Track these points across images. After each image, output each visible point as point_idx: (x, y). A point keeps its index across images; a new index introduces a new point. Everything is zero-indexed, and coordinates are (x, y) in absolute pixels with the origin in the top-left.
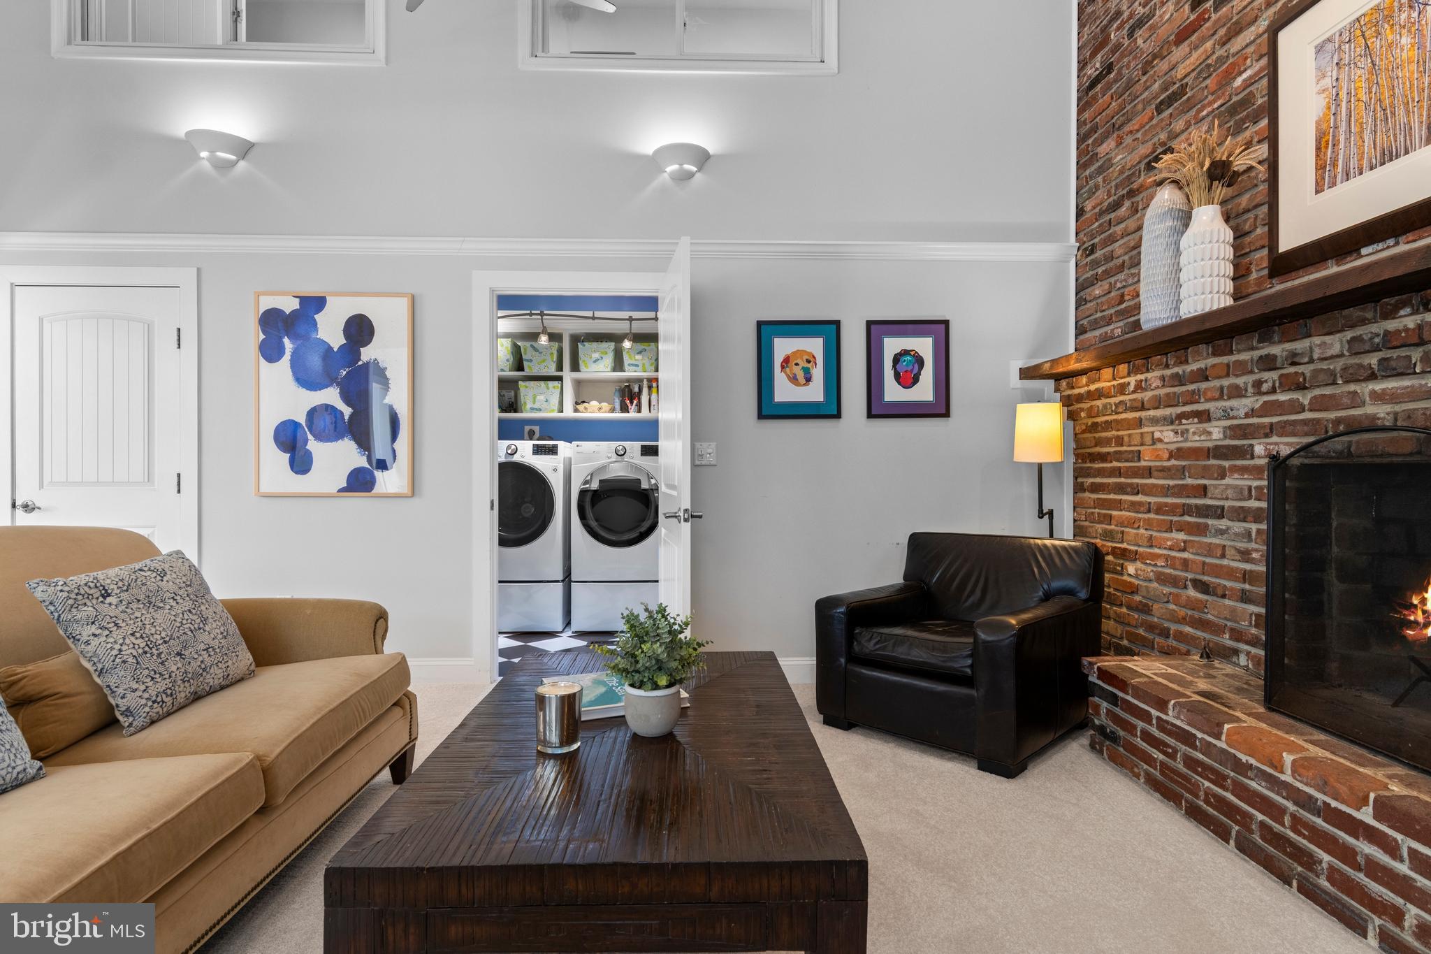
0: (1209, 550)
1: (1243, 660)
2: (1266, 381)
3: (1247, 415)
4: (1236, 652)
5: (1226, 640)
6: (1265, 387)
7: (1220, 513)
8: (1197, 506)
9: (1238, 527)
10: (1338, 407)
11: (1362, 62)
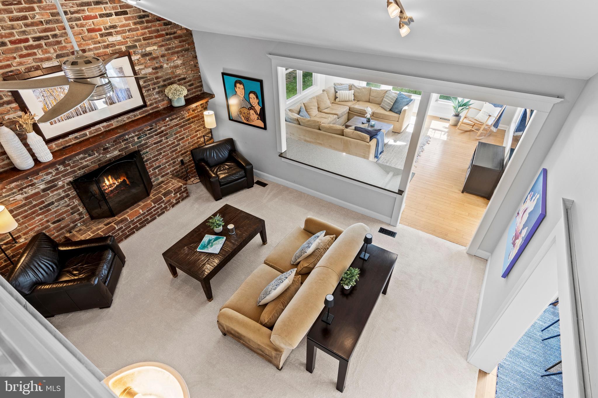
0: (55, 212)
1: (79, 225)
2: (59, 168)
3: (51, 178)
4: (77, 225)
5: (72, 225)
7: (52, 203)
8: (44, 206)
9: (62, 202)
10: (78, 166)
11: (51, 97)
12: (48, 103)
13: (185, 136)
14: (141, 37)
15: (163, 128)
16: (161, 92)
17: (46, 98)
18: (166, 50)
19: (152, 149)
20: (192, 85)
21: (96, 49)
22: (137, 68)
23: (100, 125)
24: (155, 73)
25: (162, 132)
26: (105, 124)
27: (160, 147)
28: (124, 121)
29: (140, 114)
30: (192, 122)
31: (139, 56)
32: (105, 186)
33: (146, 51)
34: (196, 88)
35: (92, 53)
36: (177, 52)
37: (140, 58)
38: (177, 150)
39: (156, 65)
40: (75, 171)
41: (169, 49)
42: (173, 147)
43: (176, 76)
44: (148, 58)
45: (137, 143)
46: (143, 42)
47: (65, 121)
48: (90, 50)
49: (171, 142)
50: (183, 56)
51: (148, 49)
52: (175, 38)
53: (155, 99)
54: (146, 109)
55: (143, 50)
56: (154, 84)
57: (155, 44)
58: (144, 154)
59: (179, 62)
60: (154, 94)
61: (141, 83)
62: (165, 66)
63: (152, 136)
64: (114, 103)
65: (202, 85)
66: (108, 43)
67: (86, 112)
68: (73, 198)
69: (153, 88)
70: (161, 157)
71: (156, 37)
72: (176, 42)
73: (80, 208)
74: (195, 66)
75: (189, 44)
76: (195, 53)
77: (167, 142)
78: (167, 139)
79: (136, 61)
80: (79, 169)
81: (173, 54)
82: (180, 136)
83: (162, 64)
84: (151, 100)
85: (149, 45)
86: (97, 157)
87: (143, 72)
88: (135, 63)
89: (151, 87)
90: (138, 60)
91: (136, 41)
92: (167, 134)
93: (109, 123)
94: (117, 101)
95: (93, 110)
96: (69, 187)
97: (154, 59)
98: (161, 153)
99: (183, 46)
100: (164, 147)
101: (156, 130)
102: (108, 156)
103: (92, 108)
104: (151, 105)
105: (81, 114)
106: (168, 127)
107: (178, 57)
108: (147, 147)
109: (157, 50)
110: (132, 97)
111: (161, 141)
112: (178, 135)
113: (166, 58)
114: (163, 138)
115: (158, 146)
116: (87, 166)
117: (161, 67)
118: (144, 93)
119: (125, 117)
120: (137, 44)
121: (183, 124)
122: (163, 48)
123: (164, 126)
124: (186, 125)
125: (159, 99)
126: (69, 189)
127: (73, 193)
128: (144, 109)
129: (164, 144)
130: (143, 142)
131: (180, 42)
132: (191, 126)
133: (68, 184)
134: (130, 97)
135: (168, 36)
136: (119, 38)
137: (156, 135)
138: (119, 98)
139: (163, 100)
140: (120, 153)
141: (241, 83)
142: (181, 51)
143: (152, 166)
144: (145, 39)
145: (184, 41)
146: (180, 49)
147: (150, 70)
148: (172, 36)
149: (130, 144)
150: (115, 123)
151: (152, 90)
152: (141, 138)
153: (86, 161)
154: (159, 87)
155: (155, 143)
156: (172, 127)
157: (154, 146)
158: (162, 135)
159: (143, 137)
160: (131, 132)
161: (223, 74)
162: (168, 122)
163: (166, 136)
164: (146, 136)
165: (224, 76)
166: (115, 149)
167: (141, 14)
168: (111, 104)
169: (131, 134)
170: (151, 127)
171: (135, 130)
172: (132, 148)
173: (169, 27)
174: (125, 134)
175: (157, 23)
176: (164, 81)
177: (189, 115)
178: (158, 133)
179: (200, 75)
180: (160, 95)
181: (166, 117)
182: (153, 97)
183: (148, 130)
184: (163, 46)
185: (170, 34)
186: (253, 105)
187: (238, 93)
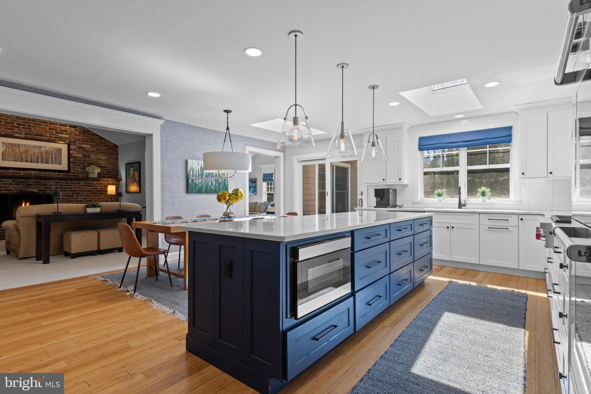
10: (5, 188)
11: (11, 148)
13: (93, 200)
14: (81, 140)
15: (77, 189)
16: (84, 168)
17: (7, 148)
18: (96, 149)
20: (110, 172)
21: (50, 137)
22: (71, 152)
23: (33, 171)
24: (83, 158)
25: (76, 191)
26: (36, 172)
27: (70, 200)
28: (50, 175)
29: (64, 175)
30: (102, 194)
31: (75, 147)
33: (81, 146)
34: (112, 175)
35: (47, 138)
36: (104, 153)
37: (76, 148)
39: (86, 155)
41: (98, 150)
43: (98, 164)
44: (81, 150)
45: (53, 190)
46: (81, 142)
47: (11, 162)
48: (46, 136)
49: (80, 200)
50: (107, 155)
51: (83, 146)
52: (105, 146)
53: (78, 171)
54: (69, 174)
55: (80, 145)
56: (81, 163)
57: (89, 145)
59: (104, 158)
60: (78, 168)
61: (71, 159)
62: (92, 156)
63: (67, 191)
64: (48, 163)
65: (118, 175)
66: (59, 136)
67: (27, 162)
69: (78, 165)
71: (91, 142)
72: (105, 148)
74: (115, 163)
75: (114, 151)
76: (118, 157)
77: (77, 199)
78: (78, 197)
79: (73, 149)
80: (5, 190)
81: (100, 152)
82: (89, 198)
83: (90, 155)
84: (74, 170)
85: (85, 144)
86: (21, 187)
87: (75, 155)
88: (72, 150)
89: (78, 164)
90: (74, 148)
91: (77, 140)
92: (79, 193)
93: (39, 173)
94: (50, 163)
97: (86, 151)
99: (109, 151)
101: (71, 188)
102: (29, 190)
103: (32, 161)
104: (73, 173)
105: (23, 162)
106: (81, 189)
107: (103, 155)
109: (90, 147)
110: (61, 164)
111: (72, 196)
112: (87, 197)
113: (94, 153)
114: (75, 195)
115: (69, 199)
116: (11, 190)
117: (89, 156)
118: (71, 165)
119: (51, 173)
120: (77, 142)
121: (94, 192)
122: (94, 148)
123: (79, 188)
124: (97, 193)
125: (81, 172)
128: (67, 174)
129: (74, 198)
131: (108, 149)
132: (101, 196)
134: (60, 163)
135: (100, 144)
136: (66, 136)
137: (70, 191)
138: (52, 162)
139: (84, 173)
140: (38, 192)
141: (132, 167)
142: (107, 153)
144: (83, 141)
145: (110, 149)
146: (106, 152)
147: (81, 155)
148: (103, 144)
149: (48, 190)
150: (43, 174)
151: (77, 165)
152: (58, 189)
153: (12, 187)
154: (83, 166)
155: (67, 196)
156: (84, 191)
157: (66, 197)
158: (74, 193)
159: (60, 188)
160: (51, 181)
161: (126, 164)
162: (82, 186)
163: (77, 195)
164: (62, 189)
165: (127, 165)
166: (36, 188)
167: (86, 130)
168: (45, 163)
169: (51, 182)
170: (68, 184)
171: (54, 181)
172: (48, 192)
173: (103, 140)
174: (46, 181)
175: (94, 136)
176: (88, 163)
177: (101, 189)
178: (72, 190)
179: (118, 169)
180: (83, 170)
181: (81, 182)
182: (77, 169)
183: (65, 186)
184: (94, 147)
185: (101, 143)
186: (136, 178)
187: (131, 174)
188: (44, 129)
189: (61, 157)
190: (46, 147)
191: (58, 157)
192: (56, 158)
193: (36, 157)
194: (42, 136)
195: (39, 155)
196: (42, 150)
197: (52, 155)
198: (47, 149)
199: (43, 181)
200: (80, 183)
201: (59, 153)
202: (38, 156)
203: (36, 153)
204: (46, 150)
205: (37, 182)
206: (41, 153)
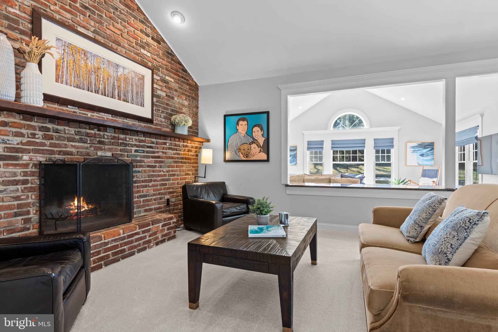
2: (38, 134)
3: (17, 144)
6: (37, 136)
9: (10, 189)
10: (60, 147)
11: (71, 56)
12: (65, 59)
13: (176, 173)
15: (160, 154)
17: (65, 54)
18: (179, 88)
19: (145, 172)
21: (129, 49)
22: (155, 86)
23: (106, 114)
24: (167, 100)
25: (159, 157)
26: (110, 117)
31: (159, 78)
32: (72, 205)
33: (165, 78)
36: (186, 95)
37: (159, 80)
38: (166, 184)
39: (170, 95)
40: (52, 152)
41: (181, 89)
42: (163, 180)
44: (165, 85)
45: (133, 156)
47: (72, 87)
48: (123, 47)
49: (163, 173)
50: (189, 100)
51: (167, 78)
52: (188, 84)
53: (161, 122)
54: (151, 126)
55: (163, 76)
56: (164, 108)
57: (172, 78)
58: (136, 172)
59: (186, 103)
60: (162, 117)
61: (155, 100)
62: (176, 99)
63: (149, 157)
64: (127, 102)
66: (139, 52)
67: (98, 93)
68: (31, 190)
69: (162, 111)
70: (150, 185)
71: (174, 74)
72: (187, 87)
73: (31, 211)
75: (195, 95)
76: (198, 104)
77: (160, 171)
78: (161, 168)
80: (60, 153)
81: (183, 94)
82: (172, 171)
83: (174, 96)
84: (157, 120)
85: (169, 76)
86: (87, 148)
87: (159, 92)
88: (155, 82)
89: (161, 109)
90: (157, 80)
91: (160, 66)
92: (162, 162)
93: (114, 119)
94: (130, 102)
95: (105, 95)
96: (34, 170)
97: (169, 88)
98: (151, 181)
99: (190, 93)
100: (156, 176)
101: (154, 152)
102: (100, 153)
103: (105, 92)
104: (156, 124)
105: (92, 92)
106: (166, 155)
107: (186, 99)
108: (141, 166)
109: (173, 83)
110: (144, 107)
111: (155, 167)
112: (171, 169)
113: (178, 94)
114: (158, 165)
115: (150, 171)
116: (71, 153)
117: (173, 98)
118: (155, 110)
119: (130, 122)
120: (161, 69)
121: (177, 160)
122: (177, 85)
123: (162, 152)
124: (179, 162)
125: (164, 124)
126: (32, 174)
127: (35, 181)
128: (149, 125)
129: (156, 171)
130: (138, 158)
131: (189, 89)
132: (182, 166)
133: (35, 165)
134: (142, 105)
136: (149, 55)
137: (153, 157)
138: (133, 100)
139: (167, 126)
141: (243, 120)
142: (189, 96)
143: (139, 192)
144: (166, 69)
145: (192, 90)
147: (164, 95)
148: (185, 81)
149: (126, 154)
152: (138, 152)
153: (73, 146)
154: (167, 113)
155: (148, 166)
156: (167, 158)
157: (147, 169)
158: (158, 161)
159: (141, 152)
160: (134, 137)
161: (225, 116)
162: (166, 149)
163: (160, 164)
164: (143, 153)
165: (227, 117)
166: (110, 150)
167: (170, 51)
168: (124, 100)
169: (133, 140)
170: (151, 145)
171: (137, 138)
172: (126, 158)
173: (185, 73)
174: (127, 136)
175: (178, 65)
176: (172, 110)
177: (184, 154)
178: (154, 156)
179: (198, 123)
180: (166, 120)
181: (167, 141)
182: (160, 120)
183: (148, 147)
184: (178, 83)
185: (185, 79)
186: (256, 139)
187: (240, 130)
188: (121, 32)
189: (143, 92)
190: (125, 68)
191: (139, 91)
192: (137, 93)
193: (112, 85)
194: (119, 45)
195: (116, 81)
196: (119, 74)
197: (132, 85)
198: (126, 72)
199: (122, 136)
200: (165, 144)
201: (141, 84)
202: (114, 85)
203: (111, 77)
204: (125, 75)
205: (114, 138)
206: (118, 80)
